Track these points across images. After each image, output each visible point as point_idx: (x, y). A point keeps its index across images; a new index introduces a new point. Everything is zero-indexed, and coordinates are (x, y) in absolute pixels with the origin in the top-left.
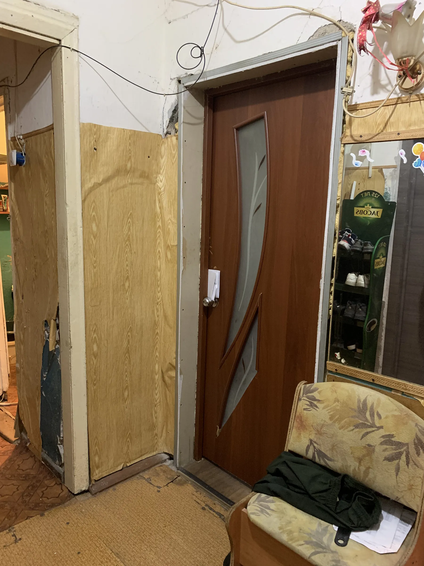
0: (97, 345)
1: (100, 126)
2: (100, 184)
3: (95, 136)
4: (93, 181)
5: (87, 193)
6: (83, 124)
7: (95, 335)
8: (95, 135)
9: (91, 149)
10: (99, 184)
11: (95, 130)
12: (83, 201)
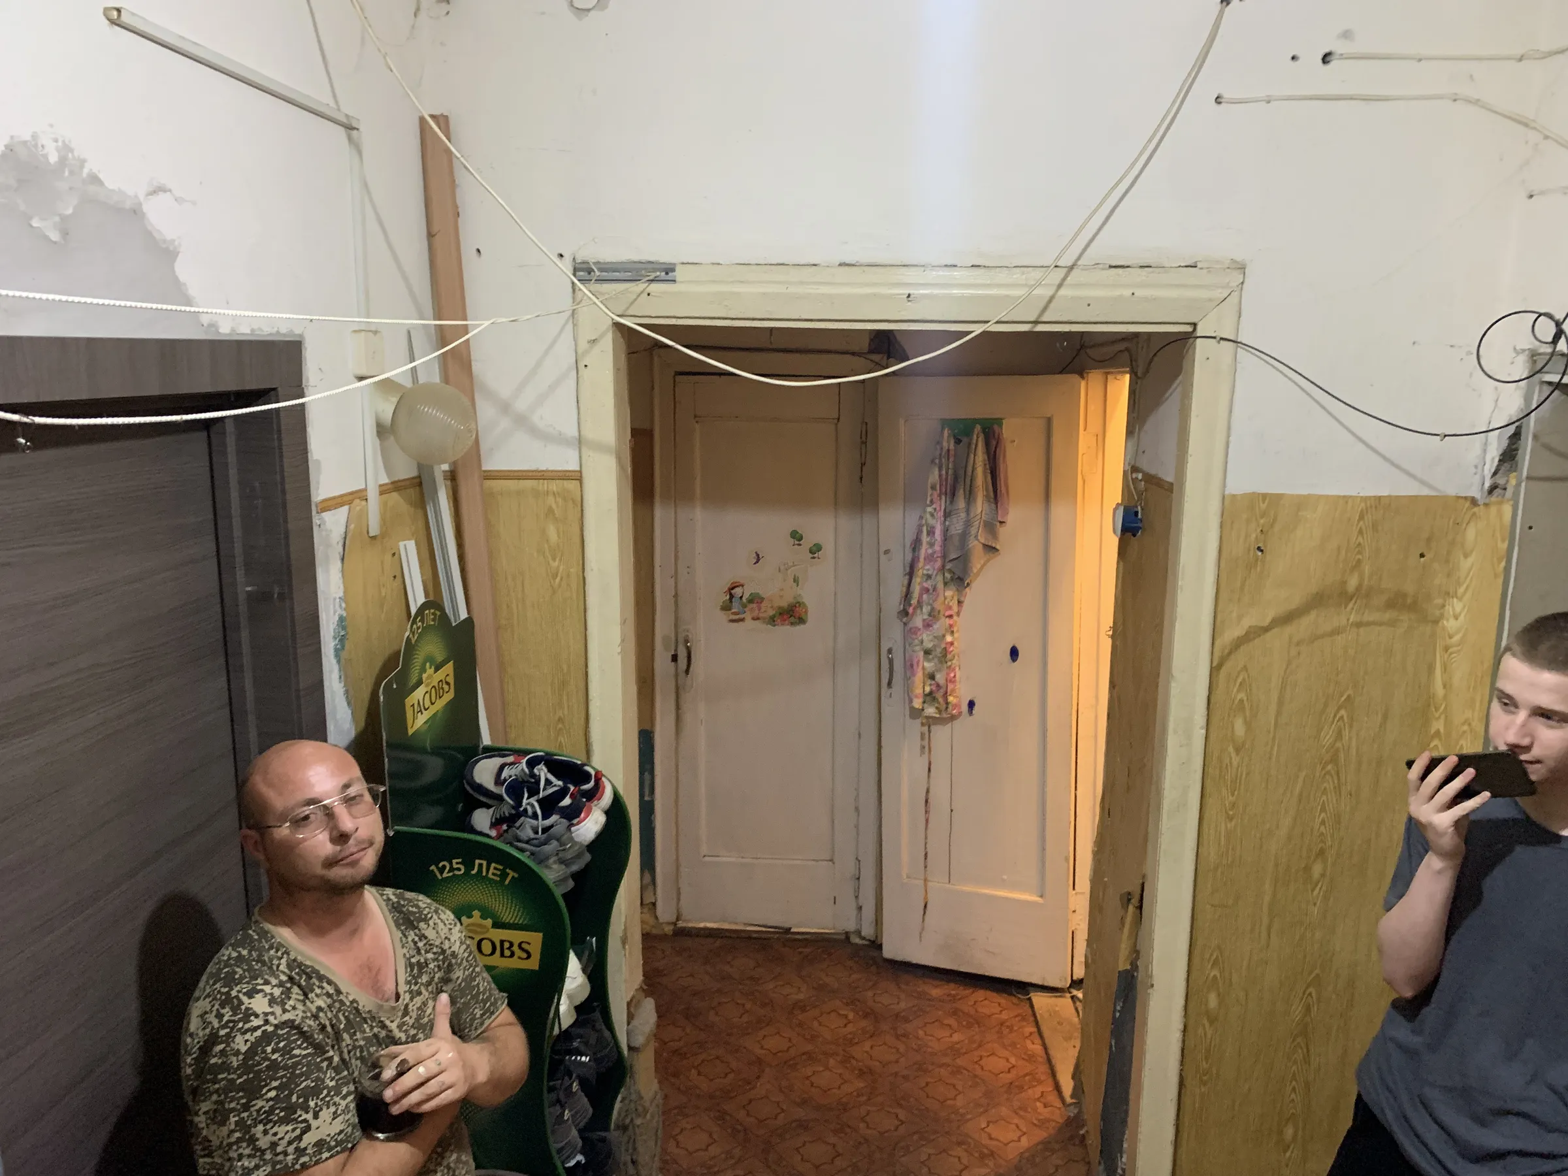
0: (1219, 995)
1: (1279, 497)
2: (1266, 629)
3: (1262, 521)
4: (1248, 622)
5: (1227, 651)
6: (1234, 496)
7: (1215, 972)
8: (1262, 517)
9: (1249, 550)
10: (1262, 628)
11: (1263, 506)
12: (1214, 670)
